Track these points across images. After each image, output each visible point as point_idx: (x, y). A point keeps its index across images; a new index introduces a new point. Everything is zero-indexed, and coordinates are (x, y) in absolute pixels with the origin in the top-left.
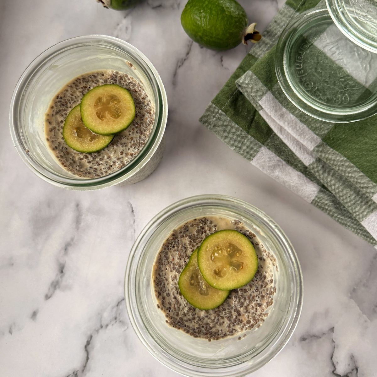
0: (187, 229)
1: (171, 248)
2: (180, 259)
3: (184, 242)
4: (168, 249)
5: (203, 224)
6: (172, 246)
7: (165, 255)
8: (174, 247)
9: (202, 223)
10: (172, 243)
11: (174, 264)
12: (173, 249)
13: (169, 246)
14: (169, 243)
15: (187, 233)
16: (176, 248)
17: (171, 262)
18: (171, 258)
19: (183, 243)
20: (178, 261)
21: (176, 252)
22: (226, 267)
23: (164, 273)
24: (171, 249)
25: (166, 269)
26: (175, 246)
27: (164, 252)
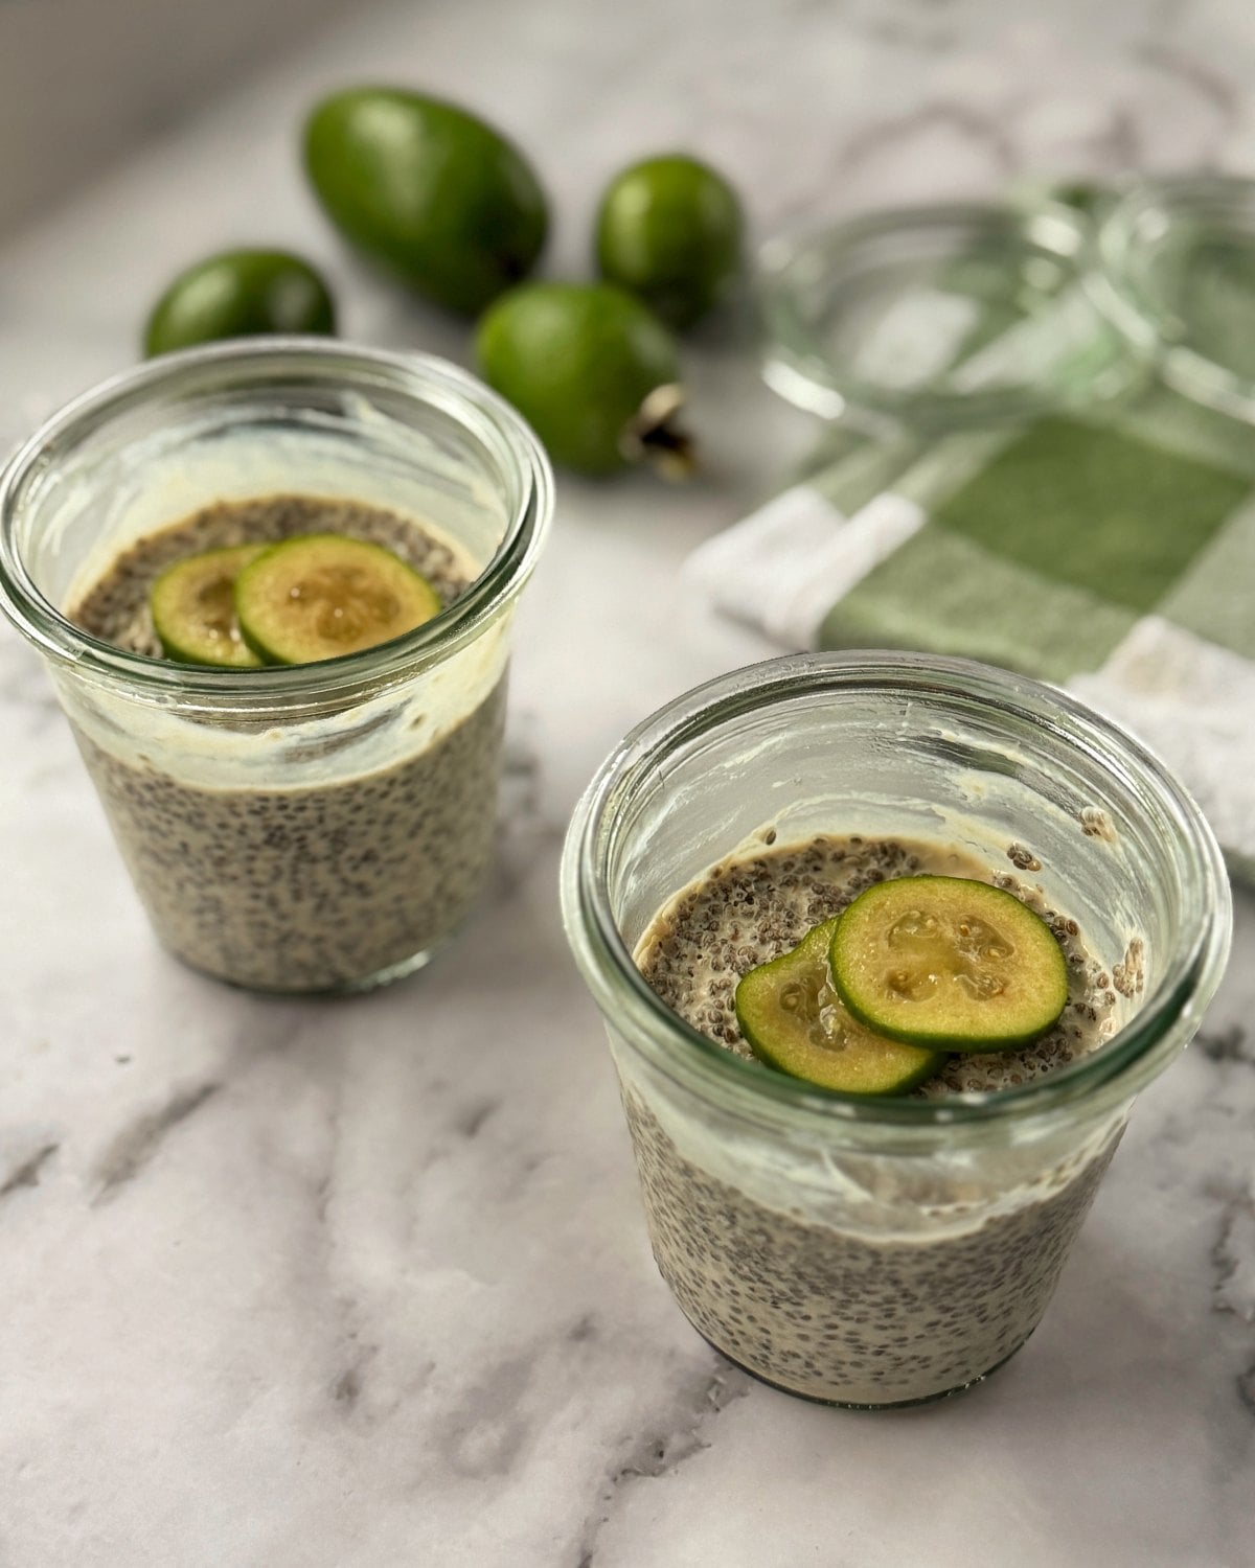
0: (818, 863)
1: (737, 899)
2: (763, 942)
3: (793, 900)
4: (726, 899)
5: (883, 863)
6: (746, 895)
7: (710, 913)
8: (749, 900)
9: (880, 856)
10: (749, 885)
11: (732, 949)
12: (747, 907)
13: (734, 894)
14: (735, 883)
15: (816, 877)
16: (755, 908)
17: (724, 942)
18: (727, 931)
19: (788, 902)
20: (753, 944)
21: (752, 920)
22: (937, 973)
23: (686, 965)
24: (736, 904)
25: (700, 957)
26: (756, 900)
27: (708, 900)
